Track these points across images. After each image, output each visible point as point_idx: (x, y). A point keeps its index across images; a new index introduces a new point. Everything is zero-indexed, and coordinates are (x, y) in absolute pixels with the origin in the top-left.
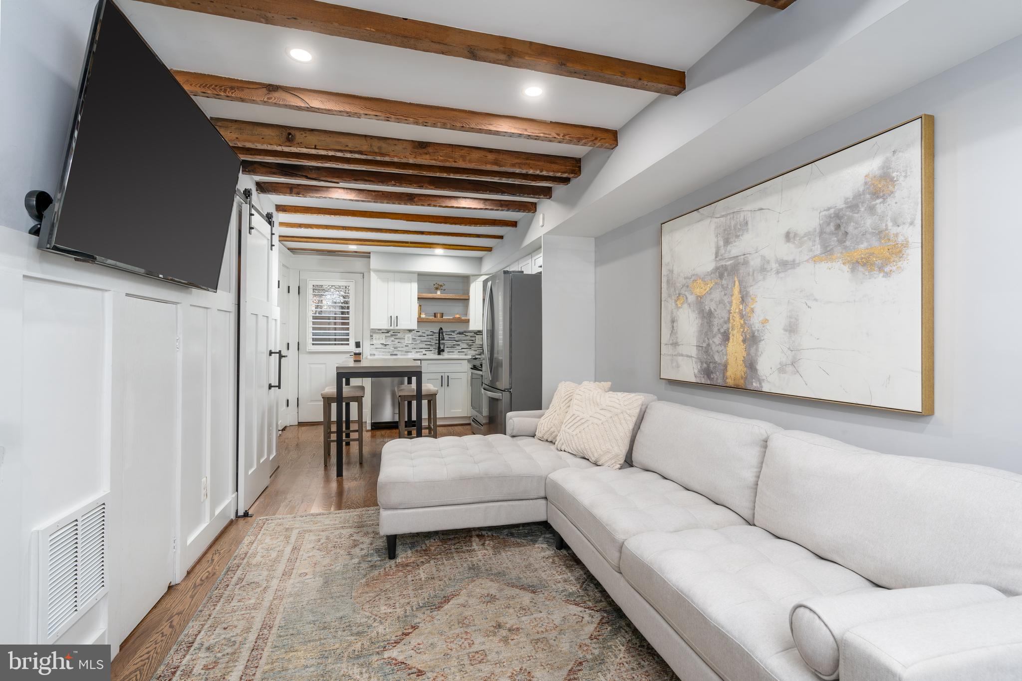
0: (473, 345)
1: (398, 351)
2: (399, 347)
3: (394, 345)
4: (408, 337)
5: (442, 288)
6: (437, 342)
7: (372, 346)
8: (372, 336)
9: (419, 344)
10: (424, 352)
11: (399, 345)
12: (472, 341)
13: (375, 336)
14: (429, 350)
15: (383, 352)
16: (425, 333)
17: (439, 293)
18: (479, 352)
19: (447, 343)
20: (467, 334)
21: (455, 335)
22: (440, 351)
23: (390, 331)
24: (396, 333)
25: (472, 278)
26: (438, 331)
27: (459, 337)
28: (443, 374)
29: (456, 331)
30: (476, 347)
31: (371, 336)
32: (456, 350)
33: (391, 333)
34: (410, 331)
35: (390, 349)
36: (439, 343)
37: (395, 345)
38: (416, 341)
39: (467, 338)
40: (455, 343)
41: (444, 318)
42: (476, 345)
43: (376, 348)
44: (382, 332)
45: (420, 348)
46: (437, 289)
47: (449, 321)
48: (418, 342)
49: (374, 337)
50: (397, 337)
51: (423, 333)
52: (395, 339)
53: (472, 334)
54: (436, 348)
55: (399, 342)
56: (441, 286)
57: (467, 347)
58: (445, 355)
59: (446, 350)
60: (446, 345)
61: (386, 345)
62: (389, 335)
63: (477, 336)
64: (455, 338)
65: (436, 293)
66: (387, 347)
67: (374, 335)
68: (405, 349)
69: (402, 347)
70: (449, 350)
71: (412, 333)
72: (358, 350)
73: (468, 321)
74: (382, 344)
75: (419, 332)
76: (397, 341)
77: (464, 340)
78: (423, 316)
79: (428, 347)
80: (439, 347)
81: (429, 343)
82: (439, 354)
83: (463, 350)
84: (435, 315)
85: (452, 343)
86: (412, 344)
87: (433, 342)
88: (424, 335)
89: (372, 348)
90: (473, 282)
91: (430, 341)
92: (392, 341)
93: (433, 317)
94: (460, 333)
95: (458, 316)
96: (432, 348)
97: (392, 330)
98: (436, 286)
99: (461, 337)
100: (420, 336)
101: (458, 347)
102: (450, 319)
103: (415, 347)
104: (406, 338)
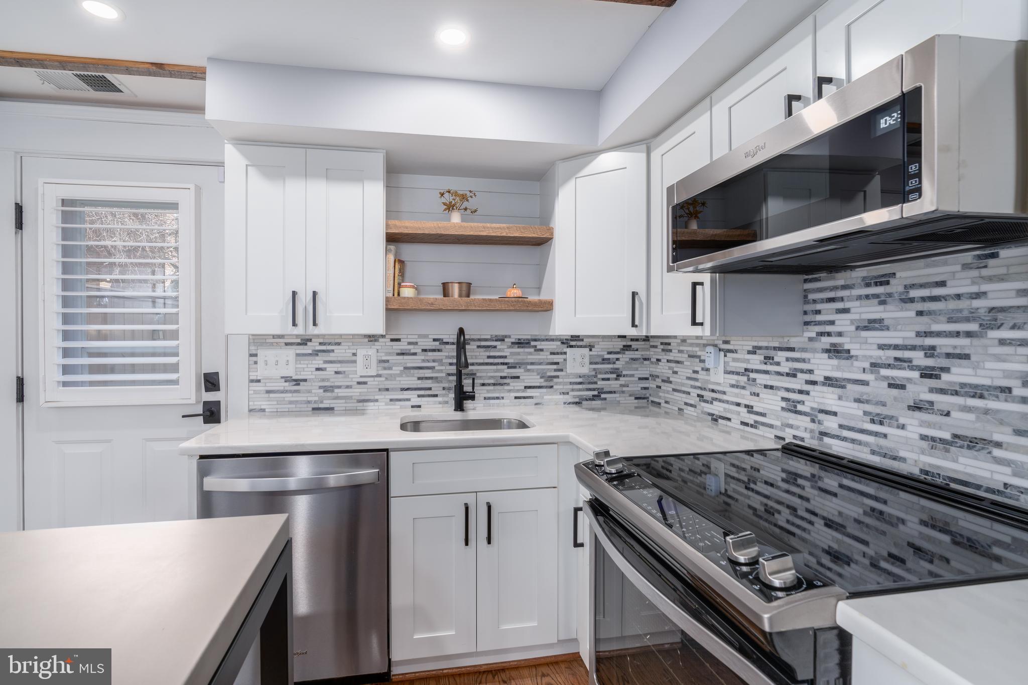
0: (557, 377)
1: (337, 398)
2: (339, 387)
3: (323, 380)
4: (367, 357)
5: (465, 204)
6: (453, 369)
7: (256, 387)
8: (256, 355)
9: (400, 375)
10: (415, 401)
11: (339, 380)
12: (555, 367)
13: (264, 354)
14: (426, 393)
15: (291, 402)
16: (416, 343)
17: (456, 218)
18: (574, 397)
19: (481, 371)
20: (540, 345)
21: (504, 349)
22: (462, 398)
23: (310, 340)
24: (330, 344)
25: (561, 169)
26: (454, 339)
27: (519, 354)
28: (470, 499)
29: (510, 337)
30: (565, 384)
31: (251, 355)
32: (510, 391)
33: (314, 345)
34: (372, 338)
35: (309, 392)
36: (459, 375)
37: (328, 380)
38: (390, 368)
39: (545, 356)
40: (506, 372)
41: (472, 297)
42: (568, 376)
43: (268, 392)
44: (287, 344)
45: (403, 389)
46: (450, 207)
47: (489, 308)
48: (397, 370)
49: (260, 359)
50: (332, 357)
51: (410, 343)
52: (326, 362)
53: (555, 346)
54: (449, 389)
55: (336, 373)
56: (464, 198)
57: (538, 381)
58: (476, 410)
59: (480, 392)
60: (481, 377)
61: (297, 382)
62: (307, 350)
63: (568, 350)
64: (505, 357)
65: (449, 220)
66: (303, 386)
67: (261, 353)
68: (357, 391)
69: (348, 387)
70: (488, 391)
71: (378, 345)
72: (211, 397)
73: (546, 307)
74: (287, 379)
75: (398, 340)
76: (332, 368)
77: (532, 364)
78: (408, 292)
79: (427, 384)
80: (459, 389)
81: (428, 373)
82: (459, 407)
83: (529, 393)
84: (445, 289)
85: (497, 371)
86: (379, 376)
87: (441, 371)
88: (413, 349)
89: (255, 392)
90: (567, 180)
91: (432, 368)
92: (318, 369)
93: (441, 297)
94: (520, 343)
95: (515, 292)
96: (437, 388)
97: (318, 336)
98: (448, 198)
99: (525, 354)
100: (403, 354)
101: (514, 384)
102: (490, 300)
103: (388, 384)
104: (360, 359)
